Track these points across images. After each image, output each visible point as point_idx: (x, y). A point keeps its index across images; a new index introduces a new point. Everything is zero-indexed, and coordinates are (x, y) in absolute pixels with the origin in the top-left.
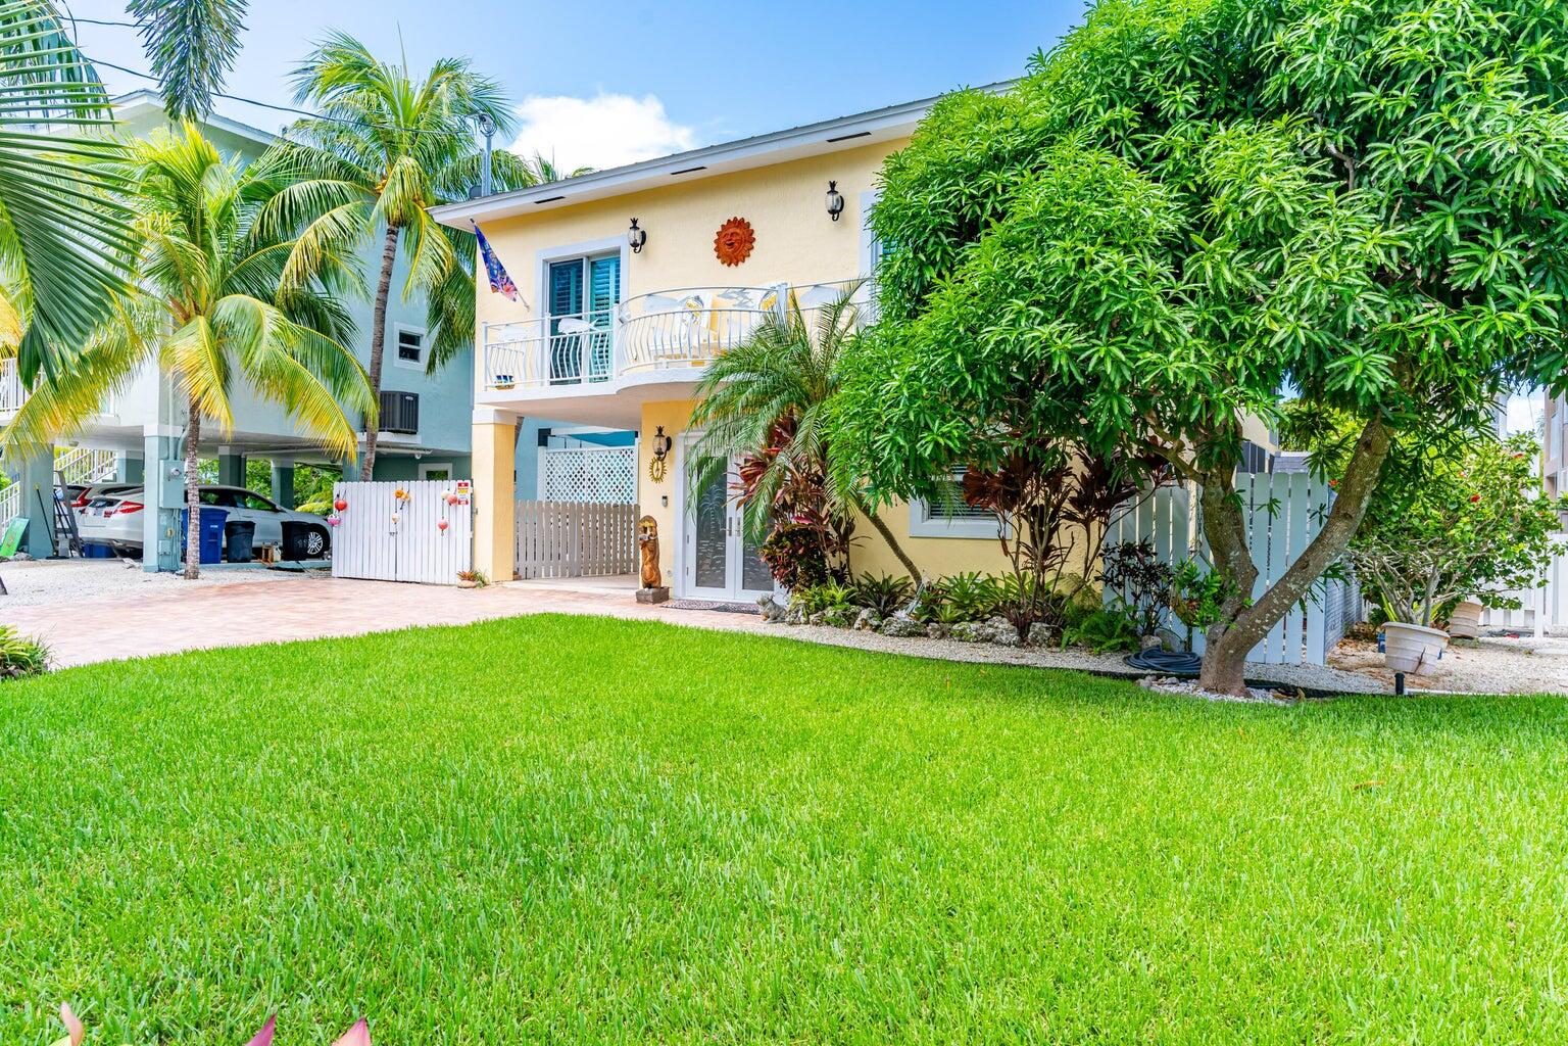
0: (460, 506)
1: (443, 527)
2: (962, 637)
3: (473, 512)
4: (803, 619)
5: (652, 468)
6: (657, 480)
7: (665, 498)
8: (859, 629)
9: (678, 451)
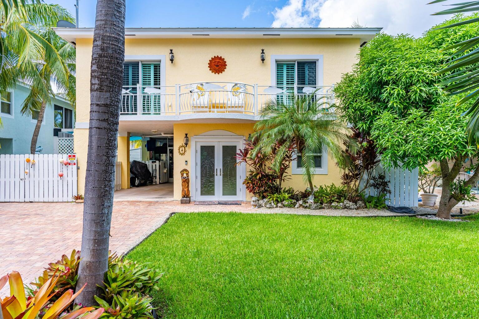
0: (71, 166)
1: (61, 176)
2: (336, 208)
3: (78, 168)
4: (275, 206)
5: (179, 150)
6: (182, 154)
7: (186, 161)
8: (298, 208)
9: (192, 143)
